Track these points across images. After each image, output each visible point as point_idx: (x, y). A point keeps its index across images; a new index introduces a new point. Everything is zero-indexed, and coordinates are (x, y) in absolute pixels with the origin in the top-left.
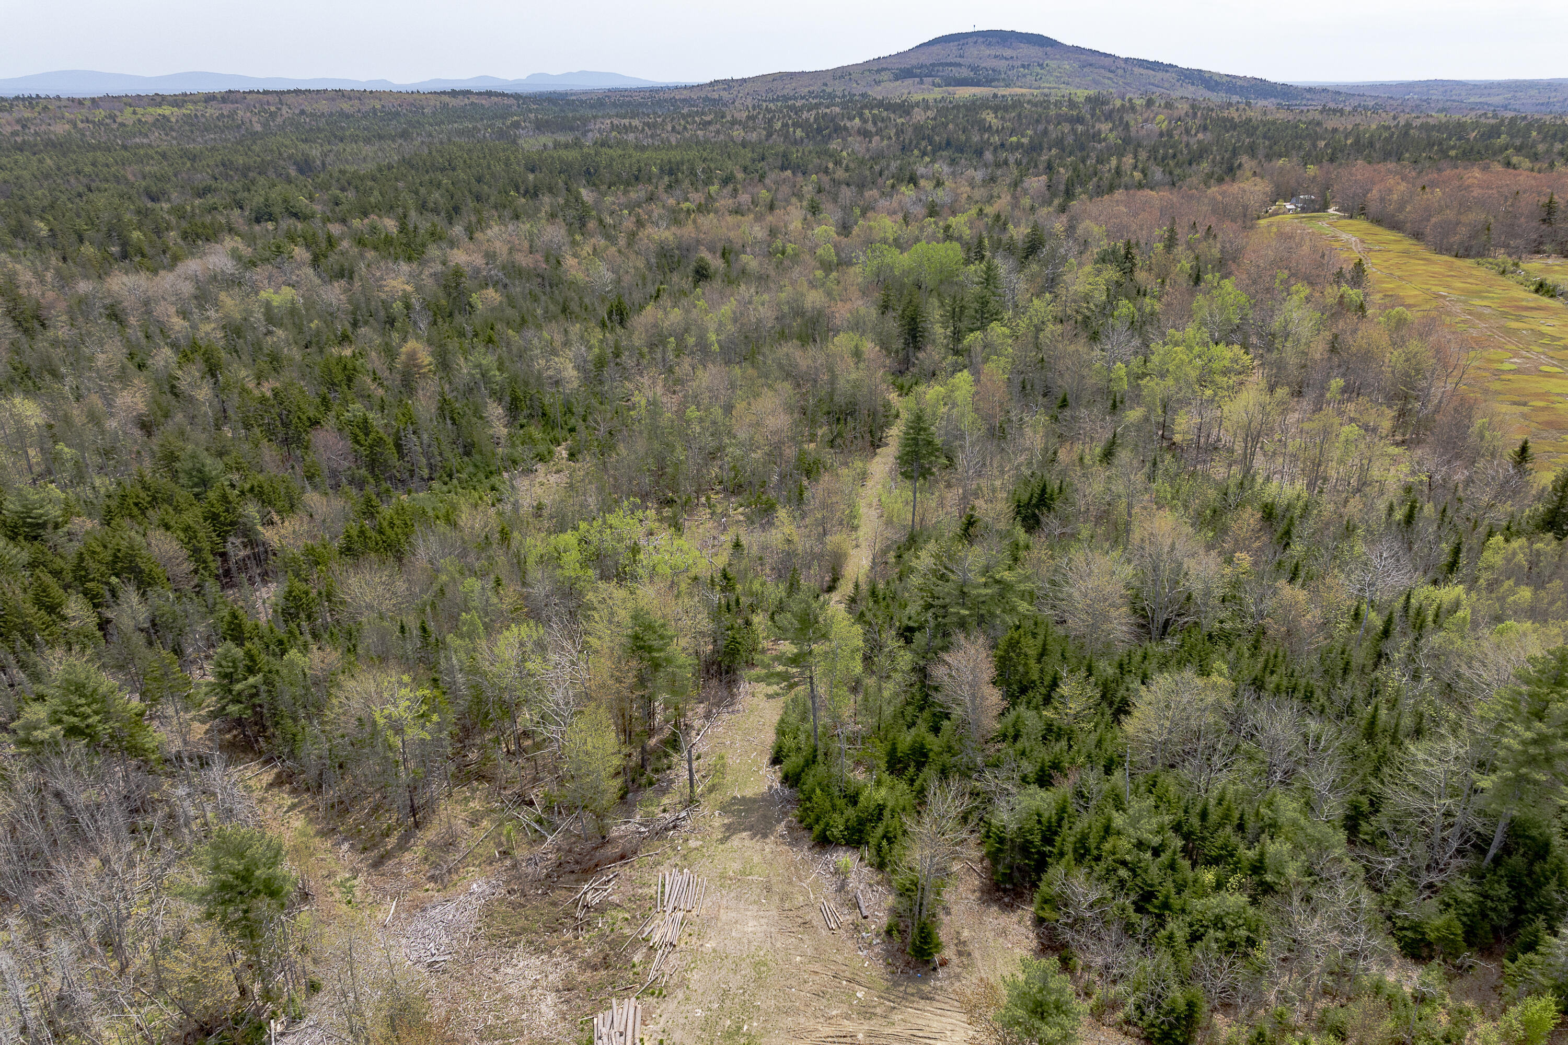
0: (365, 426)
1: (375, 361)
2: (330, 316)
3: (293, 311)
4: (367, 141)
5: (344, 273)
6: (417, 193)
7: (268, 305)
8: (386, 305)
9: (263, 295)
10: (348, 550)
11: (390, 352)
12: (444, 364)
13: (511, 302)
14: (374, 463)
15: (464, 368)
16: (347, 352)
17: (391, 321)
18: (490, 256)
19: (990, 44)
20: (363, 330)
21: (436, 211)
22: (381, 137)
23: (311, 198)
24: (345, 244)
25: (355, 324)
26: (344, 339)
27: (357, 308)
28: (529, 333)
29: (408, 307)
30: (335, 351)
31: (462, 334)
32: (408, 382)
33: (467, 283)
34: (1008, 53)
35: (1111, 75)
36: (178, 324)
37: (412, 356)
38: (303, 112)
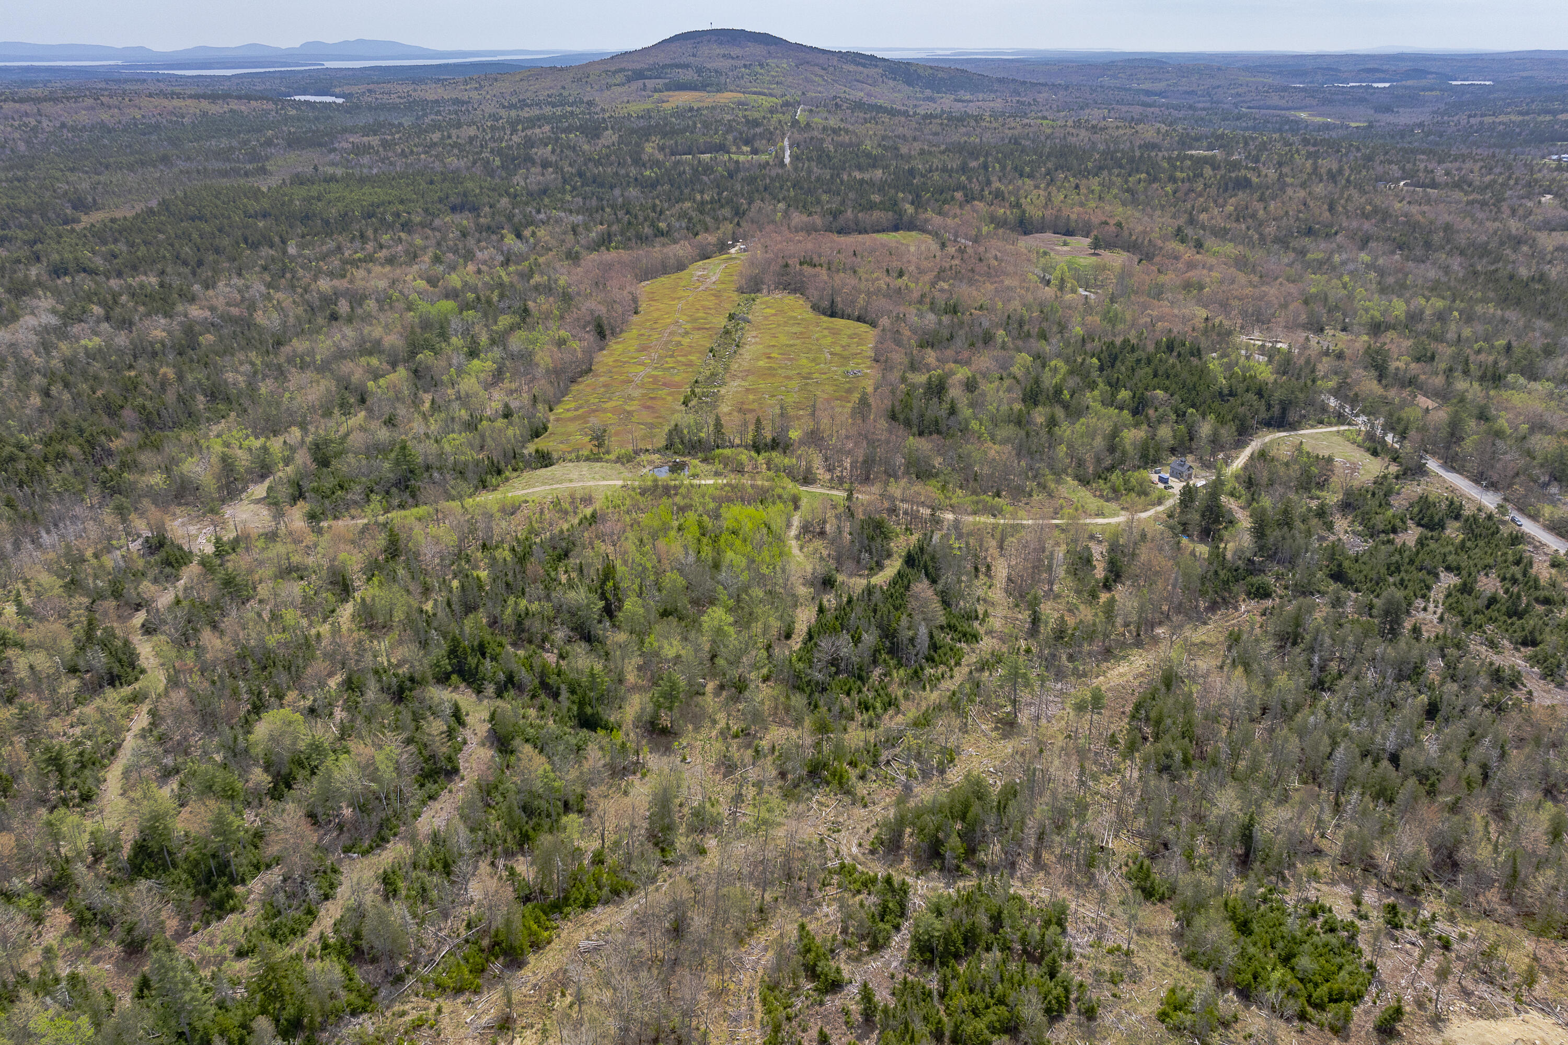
0: (144, 407)
1: (147, 378)
2: (120, 352)
3: (100, 350)
4: (131, 167)
5: (126, 324)
6: (172, 245)
7: (86, 348)
8: (152, 344)
9: (83, 342)
10: (140, 447)
11: (154, 373)
12: (180, 378)
13: (221, 339)
14: (149, 422)
15: (190, 378)
16: (133, 374)
17: (155, 354)
18: (212, 309)
19: (721, 43)
20: (140, 361)
21: (185, 263)
22: (143, 164)
23: (94, 252)
24: (124, 298)
25: (135, 357)
26: (131, 367)
27: (136, 347)
28: (227, 358)
29: (163, 345)
30: (127, 374)
31: (192, 361)
32: (164, 385)
33: (197, 328)
34: (736, 51)
35: (822, 73)
36: (39, 361)
37: (165, 375)
38: (63, 125)
